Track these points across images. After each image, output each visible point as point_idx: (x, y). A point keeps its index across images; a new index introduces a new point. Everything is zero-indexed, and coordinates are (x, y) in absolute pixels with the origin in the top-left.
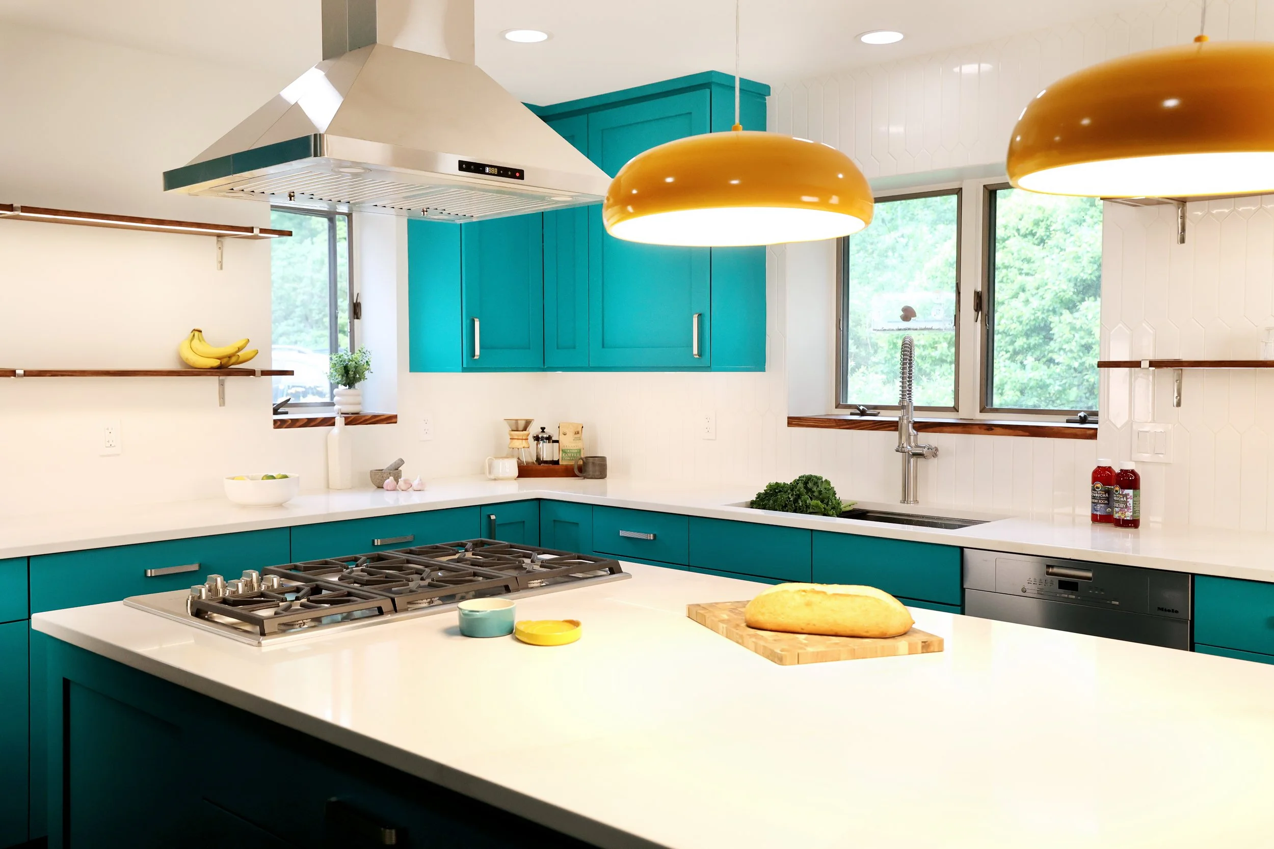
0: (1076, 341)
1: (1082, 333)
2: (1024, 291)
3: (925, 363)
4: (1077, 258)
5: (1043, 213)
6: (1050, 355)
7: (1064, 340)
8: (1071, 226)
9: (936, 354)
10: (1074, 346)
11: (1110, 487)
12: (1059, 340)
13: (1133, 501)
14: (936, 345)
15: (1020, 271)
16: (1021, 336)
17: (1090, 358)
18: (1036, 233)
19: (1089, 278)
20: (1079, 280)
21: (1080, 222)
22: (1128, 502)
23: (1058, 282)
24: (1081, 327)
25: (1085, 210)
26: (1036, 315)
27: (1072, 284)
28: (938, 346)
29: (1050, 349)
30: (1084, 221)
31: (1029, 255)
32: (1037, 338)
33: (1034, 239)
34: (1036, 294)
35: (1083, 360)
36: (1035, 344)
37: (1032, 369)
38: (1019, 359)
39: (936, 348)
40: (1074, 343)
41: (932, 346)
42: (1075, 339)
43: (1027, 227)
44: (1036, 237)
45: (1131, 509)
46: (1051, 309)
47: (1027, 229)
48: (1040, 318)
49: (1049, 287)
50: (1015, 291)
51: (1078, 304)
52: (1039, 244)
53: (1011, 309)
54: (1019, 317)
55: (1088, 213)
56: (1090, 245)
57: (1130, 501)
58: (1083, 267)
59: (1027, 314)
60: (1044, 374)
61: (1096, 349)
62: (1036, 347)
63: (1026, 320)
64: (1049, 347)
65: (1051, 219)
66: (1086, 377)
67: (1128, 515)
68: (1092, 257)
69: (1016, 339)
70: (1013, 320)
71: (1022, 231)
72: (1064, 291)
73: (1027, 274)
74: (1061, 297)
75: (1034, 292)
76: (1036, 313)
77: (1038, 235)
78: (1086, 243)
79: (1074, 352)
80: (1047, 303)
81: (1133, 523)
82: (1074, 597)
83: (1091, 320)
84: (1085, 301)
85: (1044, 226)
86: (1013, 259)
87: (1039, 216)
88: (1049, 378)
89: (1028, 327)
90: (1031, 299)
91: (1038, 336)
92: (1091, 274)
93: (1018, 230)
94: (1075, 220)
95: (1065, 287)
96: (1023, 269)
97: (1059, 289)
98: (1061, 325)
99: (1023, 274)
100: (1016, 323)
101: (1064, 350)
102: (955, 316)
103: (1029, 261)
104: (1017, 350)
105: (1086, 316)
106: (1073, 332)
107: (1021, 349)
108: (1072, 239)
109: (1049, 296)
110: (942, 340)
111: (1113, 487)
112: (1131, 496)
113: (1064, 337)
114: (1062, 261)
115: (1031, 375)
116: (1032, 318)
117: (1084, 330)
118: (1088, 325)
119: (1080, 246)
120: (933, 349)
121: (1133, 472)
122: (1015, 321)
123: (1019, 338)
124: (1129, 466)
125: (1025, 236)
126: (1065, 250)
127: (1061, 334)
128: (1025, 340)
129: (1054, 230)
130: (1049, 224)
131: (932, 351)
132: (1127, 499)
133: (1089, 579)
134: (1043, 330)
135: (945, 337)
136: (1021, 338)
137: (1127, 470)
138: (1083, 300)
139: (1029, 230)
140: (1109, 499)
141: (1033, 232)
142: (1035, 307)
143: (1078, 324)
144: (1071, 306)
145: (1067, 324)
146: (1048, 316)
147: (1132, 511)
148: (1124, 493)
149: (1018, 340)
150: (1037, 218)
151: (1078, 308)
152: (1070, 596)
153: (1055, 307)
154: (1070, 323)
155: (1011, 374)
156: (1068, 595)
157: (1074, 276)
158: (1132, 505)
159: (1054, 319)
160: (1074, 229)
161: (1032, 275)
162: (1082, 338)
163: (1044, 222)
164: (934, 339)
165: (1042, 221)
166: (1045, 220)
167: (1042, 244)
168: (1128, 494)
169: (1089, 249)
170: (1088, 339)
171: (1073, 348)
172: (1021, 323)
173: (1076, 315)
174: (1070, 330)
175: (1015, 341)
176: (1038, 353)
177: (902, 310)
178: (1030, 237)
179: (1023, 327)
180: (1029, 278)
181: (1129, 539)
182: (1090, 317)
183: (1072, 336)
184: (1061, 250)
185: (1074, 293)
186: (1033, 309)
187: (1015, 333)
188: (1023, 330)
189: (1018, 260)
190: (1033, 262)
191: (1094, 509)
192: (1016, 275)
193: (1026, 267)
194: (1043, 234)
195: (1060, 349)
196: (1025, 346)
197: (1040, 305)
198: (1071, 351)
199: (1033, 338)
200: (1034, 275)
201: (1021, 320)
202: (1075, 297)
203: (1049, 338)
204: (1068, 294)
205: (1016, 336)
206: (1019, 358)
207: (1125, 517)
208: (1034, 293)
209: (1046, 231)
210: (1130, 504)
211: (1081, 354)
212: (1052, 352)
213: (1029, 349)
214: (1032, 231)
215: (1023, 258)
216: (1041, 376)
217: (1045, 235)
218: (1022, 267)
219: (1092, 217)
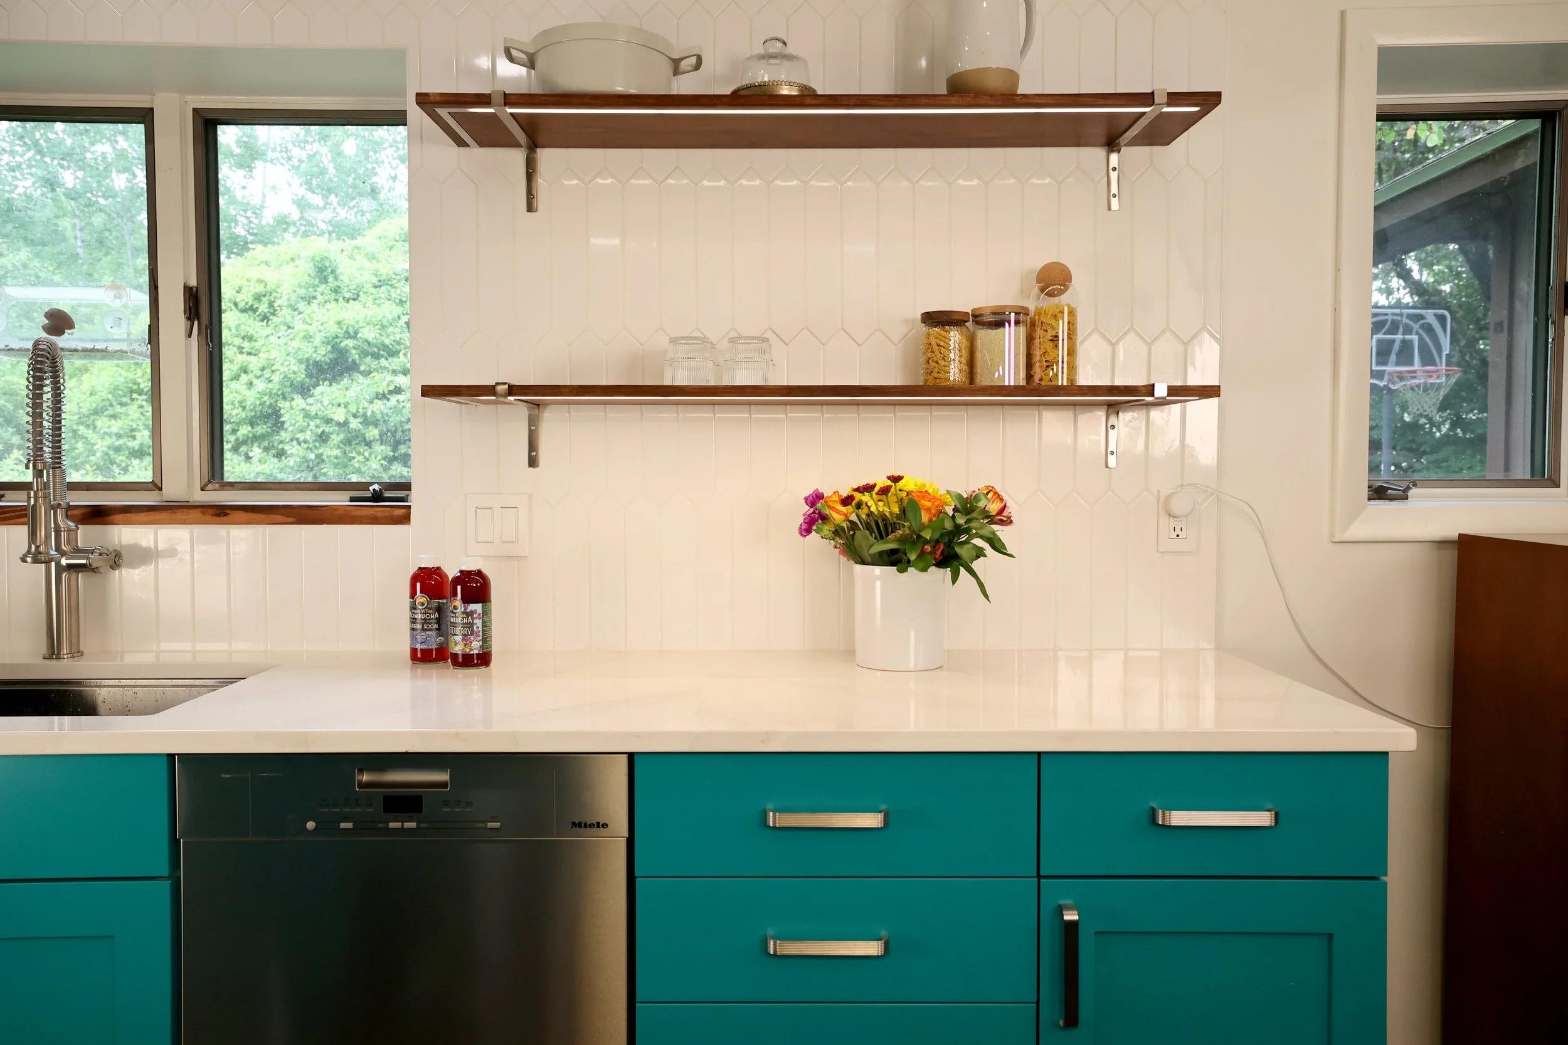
0: (311, 430)
1: (318, 421)
2: (246, 372)
3: (119, 456)
4: (308, 338)
5: (265, 287)
6: (281, 446)
7: (298, 429)
8: (299, 303)
9: (134, 444)
10: (308, 435)
11: (440, 601)
12: (291, 428)
13: (483, 622)
14: (133, 433)
15: (240, 350)
16: (245, 423)
17: (328, 449)
18: (257, 308)
19: (323, 360)
20: (311, 362)
21: (309, 299)
22: (476, 624)
23: (286, 363)
24: (316, 414)
25: (315, 287)
26: (262, 400)
27: (303, 366)
28: (138, 435)
29: (281, 439)
30: (314, 298)
31: (251, 332)
32: (265, 427)
33: (256, 316)
34: (261, 376)
35: (321, 451)
36: (262, 434)
37: (260, 461)
38: (243, 451)
39: (134, 438)
40: (309, 433)
41: (129, 435)
42: (310, 427)
43: (247, 300)
44: (257, 314)
45: (479, 636)
46: (279, 393)
47: (247, 304)
48: (267, 403)
49: (277, 368)
50: (235, 372)
51: (311, 388)
52: (262, 320)
53: (232, 392)
54: (240, 402)
55: (318, 289)
56: (322, 324)
57: (478, 623)
58: (316, 347)
59: (251, 397)
60: (274, 468)
61: (334, 440)
62: (263, 437)
63: (250, 405)
64: (279, 437)
65: (274, 294)
66: (323, 471)
67: (475, 647)
68: (325, 337)
69: (239, 426)
70: (234, 405)
71: (242, 305)
72: (294, 373)
73: (249, 354)
74: (292, 379)
75: (259, 373)
76: (262, 398)
77: (260, 311)
78: (318, 321)
79: (309, 443)
80: (275, 386)
81: (484, 659)
82: (413, 825)
83: (327, 406)
84: (320, 385)
85: (267, 302)
86: (231, 335)
87: (260, 289)
88: (280, 472)
89: (253, 414)
90: (255, 381)
91: (265, 424)
92: (325, 356)
93: (236, 304)
94: (304, 296)
95: (296, 369)
96: (243, 348)
97: (289, 370)
98: (293, 410)
99: (244, 353)
100: (238, 409)
101: (297, 440)
102: (150, 326)
103: (250, 339)
104: (241, 440)
105: (321, 402)
106: (307, 420)
107: (245, 438)
108: (301, 316)
109: (276, 378)
110: (141, 427)
111: (445, 601)
112: (479, 614)
113: (297, 425)
114: (291, 340)
115: (259, 469)
116: (258, 402)
117: (320, 419)
118: (323, 412)
119: (311, 324)
120: (130, 439)
121: (479, 573)
122: (237, 406)
123: (242, 425)
124: (471, 566)
125: (244, 311)
126: (293, 328)
127: (293, 422)
128: (250, 428)
129: (279, 306)
130: (272, 299)
131: (129, 441)
132: (473, 620)
133: (444, 785)
134: (272, 417)
135: (146, 424)
136: (244, 427)
137: (470, 572)
138: (317, 385)
139: (250, 304)
140: (440, 621)
141: (255, 307)
142: (260, 390)
143: (313, 410)
144: (304, 391)
145: (300, 410)
146: (277, 401)
147: (481, 638)
148: (468, 610)
149: (241, 428)
150: (257, 291)
151: (311, 392)
152: (407, 825)
153: (285, 391)
154: (303, 409)
155: (234, 468)
156: (403, 822)
157: (305, 357)
158: (480, 629)
159: (283, 405)
160: (302, 306)
161: (255, 355)
162: (317, 427)
163: (267, 298)
164: (131, 426)
165: (265, 296)
166: (268, 295)
167: (265, 321)
168: (475, 612)
169: (322, 328)
170: (325, 428)
171: (308, 438)
172: (244, 408)
173: (310, 400)
174: (303, 417)
175: (238, 430)
176: (266, 444)
177: (45, 316)
178: (250, 313)
179: (246, 414)
180: (252, 358)
181: (475, 687)
182: (326, 403)
183: (306, 424)
184: (289, 327)
185: (306, 376)
186: (259, 393)
187: (238, 421)
188: (247, 416)
189: (237, 337)
190: (256, 341)
191: (413, 638)
192: (235, 353)
193: (246, 345)
194: (266, 310)
195: (292, 440)
196: (251, 435)
197: (267, 389)
198: (305, 442)
199: (260, 427)
200: (258, 355)
201: (243, 404)
202: (307, 380)
203: (279, 425)
204: (300, 376)
205: (238, 424)
206: (243, 449)
207: (471, 650)
208: (258, 375)
209: (269, 307)
210: (478, 628)
211: (317, 444)
212: (282, 442)
213: (256, 438)
214: (252, 305)
215: (242, 335)
216: (270, 470)
217: (269, 312)
218: (242, 345)
219: (322, 294)
